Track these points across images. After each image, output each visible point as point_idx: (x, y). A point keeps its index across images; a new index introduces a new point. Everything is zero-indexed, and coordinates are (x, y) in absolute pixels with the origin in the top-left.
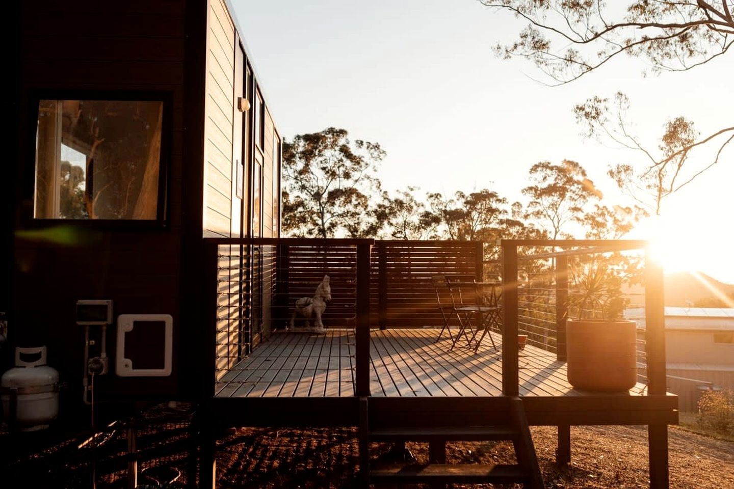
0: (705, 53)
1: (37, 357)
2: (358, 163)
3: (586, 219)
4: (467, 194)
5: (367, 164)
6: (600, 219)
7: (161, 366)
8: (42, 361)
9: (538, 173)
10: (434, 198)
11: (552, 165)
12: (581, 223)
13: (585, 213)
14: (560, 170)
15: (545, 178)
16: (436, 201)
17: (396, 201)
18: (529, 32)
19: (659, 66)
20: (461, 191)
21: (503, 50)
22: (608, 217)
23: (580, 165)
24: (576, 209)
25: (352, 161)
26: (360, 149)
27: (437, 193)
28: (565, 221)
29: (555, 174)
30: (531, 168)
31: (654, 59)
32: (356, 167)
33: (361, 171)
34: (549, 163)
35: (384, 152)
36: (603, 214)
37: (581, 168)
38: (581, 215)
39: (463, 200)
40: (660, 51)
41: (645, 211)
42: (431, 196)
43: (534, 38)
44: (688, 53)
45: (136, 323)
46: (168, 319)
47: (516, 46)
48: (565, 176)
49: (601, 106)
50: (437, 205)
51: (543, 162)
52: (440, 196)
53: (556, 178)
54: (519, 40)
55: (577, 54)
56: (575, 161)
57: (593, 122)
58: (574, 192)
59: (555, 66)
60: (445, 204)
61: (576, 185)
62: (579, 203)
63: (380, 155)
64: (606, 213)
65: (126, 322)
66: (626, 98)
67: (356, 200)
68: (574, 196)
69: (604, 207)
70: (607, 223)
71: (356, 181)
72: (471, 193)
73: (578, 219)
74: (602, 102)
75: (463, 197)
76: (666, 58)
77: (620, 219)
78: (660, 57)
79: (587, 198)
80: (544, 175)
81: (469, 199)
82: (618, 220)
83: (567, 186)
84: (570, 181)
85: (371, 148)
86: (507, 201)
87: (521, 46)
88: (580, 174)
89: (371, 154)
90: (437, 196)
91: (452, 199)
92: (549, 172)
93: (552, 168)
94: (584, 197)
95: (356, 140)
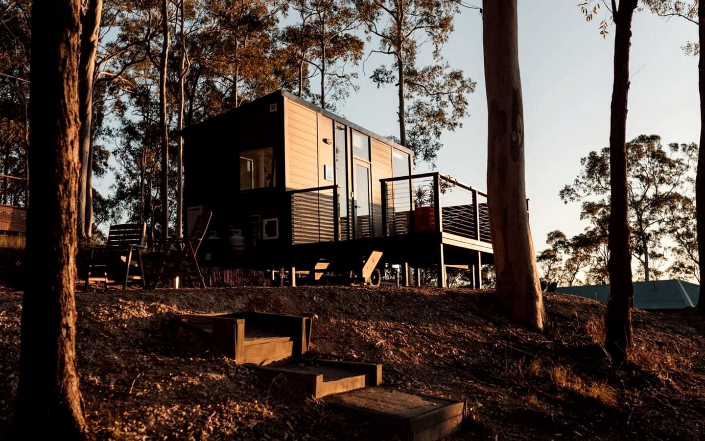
1: (238, 232)
7: (275, 236)
8: (240, 234)
46: (276, 219)
65: (265, 222)
95: (669, 143)
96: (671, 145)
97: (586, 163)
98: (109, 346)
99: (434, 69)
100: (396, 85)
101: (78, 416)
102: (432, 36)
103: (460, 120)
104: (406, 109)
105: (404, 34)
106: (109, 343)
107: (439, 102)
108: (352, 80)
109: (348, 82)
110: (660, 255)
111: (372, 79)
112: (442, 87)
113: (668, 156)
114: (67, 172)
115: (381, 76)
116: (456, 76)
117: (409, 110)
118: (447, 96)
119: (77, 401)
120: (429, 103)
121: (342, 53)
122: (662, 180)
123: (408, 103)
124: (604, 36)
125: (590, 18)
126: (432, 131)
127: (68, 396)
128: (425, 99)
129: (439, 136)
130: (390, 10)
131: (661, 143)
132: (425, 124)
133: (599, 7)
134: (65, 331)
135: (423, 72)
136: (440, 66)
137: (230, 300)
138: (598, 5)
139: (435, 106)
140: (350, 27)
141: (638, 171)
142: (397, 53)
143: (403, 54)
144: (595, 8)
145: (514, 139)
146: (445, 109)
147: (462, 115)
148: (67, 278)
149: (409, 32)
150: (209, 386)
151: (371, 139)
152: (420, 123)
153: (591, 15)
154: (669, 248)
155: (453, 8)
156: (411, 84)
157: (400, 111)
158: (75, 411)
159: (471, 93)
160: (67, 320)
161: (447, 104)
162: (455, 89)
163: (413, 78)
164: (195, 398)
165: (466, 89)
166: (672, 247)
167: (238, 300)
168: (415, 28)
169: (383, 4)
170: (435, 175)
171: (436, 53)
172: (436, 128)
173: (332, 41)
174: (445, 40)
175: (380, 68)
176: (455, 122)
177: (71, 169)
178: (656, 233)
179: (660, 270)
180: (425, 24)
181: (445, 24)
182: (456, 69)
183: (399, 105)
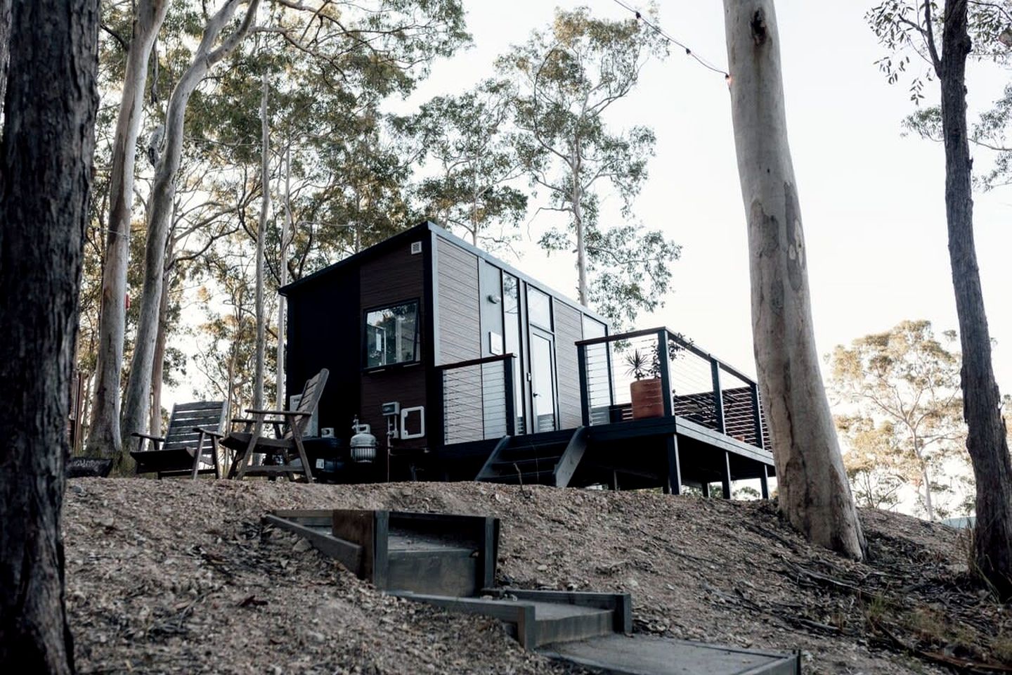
1: (364, 429)
7: (420, 432)
8: (367, 431)
45: (409, 413)
46: (422, 408)
65: (405, 413)
95: (943, 331)
96: (946, 333)
97: (831, 361)
98: (147, 554)
99: (623, 232)
100: (574, 251)
101: (58, 662)
102: (619, 188)
103: (659, 298)
104: (588, 283)
105: (583, 183)
106: (146, 551)
107: (632, 274)
108: (513, 243)
109: (509, 248)
110: (945, 487)
111: (540, 245)
112: (635, 255)
113: (944, 347)
114: (69, 178)
115: (551, 241)
116: (654, 239)
117: (592, 284)
118: (642, 265)
119: (55, 629)
120: (619, 275)
121: (498, 212)
122: (939, 383)
123: (590, 277)
124: (917, 103)
125: (893, 79)
126: (624, 313)
127: (39, 619)
128: (613, 270)
129: (633, 318)
130: (562, 154)
131: (933, 330)
132: (614, 303)
133: (908, 61)
134: (44, 485)
135: (610, 235)
136: (631, 226)
137: (359, 496)
138: (907, 59)
139: (627, 280)
140: (509, 177)
141: (902, 369)
142: (575, 210)
143: (582, 211)
144: (902, 64)
145: (792, 257)
146: (640, 284)
147: (663, 290)
148: (55, 378)
149: (589, 181)
150: (328, 624)
151: (553, 299)
152: (607, 301)
153: (896, 75)
154: (956, 476)
155: (646, 150)
156: (593, 252)
157: (580, 284)
158: (50, 651)
159: (674, 260)
160: (49, 461)
161: (643, 277)
162: (652, 256)
163: (595, 245)
164: (301, 643)
165: (669, 255)
166: (961, 475)
167: (372, 495)
168: (596, 177)
169: (553, 147)
170: (661, 331)
171: (626, 210)
172: (630, 308)
173: (485, 197)
174: (637, 192)
175: (549, 231)
176: (655, 300)
177: (77, 174)
178: (937, 456)
179: (945, 508)
180: (609, 171)
181: (636, 171)
182: (654, 230)
183: (578, 278)
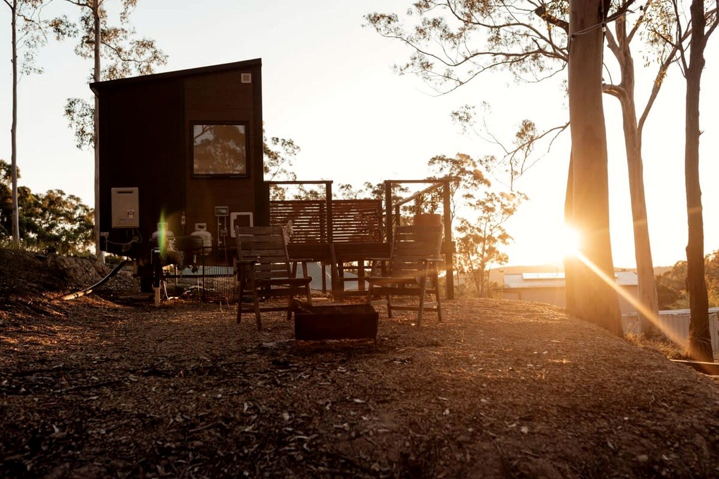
0: (551, 69)
2: (276, 158)
3: (477, 204)
4: (374, 184)
5: (283, 159)
6: (489, 205)
9: (436, 165)
10: (345, 188)
11: (447, 157)
12: (473, 208)
13: (477, 199)
14: (454, 162)
15: (441, 169)
16: (347, 192)
17: (311, 192)
18: (417, 56)
19: (518, 78)
20: (369, 181)
21: (398, 69)
22: (495, 202)
23: (471, 158)
24: (468, 196)
25: (269, 157)
26: (276, 146)
27: (347, 184)
28: (460, 207)
29: (450, 165)
30: (429, 160)
31: (514, 73)
32: (273, 162)
33: (279, 166)
34: (444, 156)
35: (298, 147)
36: (491, 200)
37: (472, 160)
38: (473, 201)
39: (371, 190)
40: (518, 67)
41: (525, 196)
42: (343, 187)
43: (421, 60)
44: (539, 69)
45: (238, 216)
47: (408, 66)
48: (459, 167)
49: (470, 112)
50: (348, 195)
51: (439, 155)
52: (351, 187)
53: (451, 169)
54: (410, 62)
55: (453, 72)
56: (467, 153)
57: (465, 124)
58: (466, 181)
59: (437, 81)
60: (355, 194)
61: (467, 174)
62: (471, 191)
63: (295, 150)
64: (494, 199)
66: (489, 106)
67: (274, 192)
68: (466, 184)
69: (493, 194)
70: (496, 208)
71: (274, 174)
72: (378, 183)
73: (471, 205)
74: (471, 109)
75: (371, 187)
76: (524, 73)
77: (506, 204)
78: (519, 71)
79: (478, 186)
80: (441, 167)
81: (376, 189)
82: (504, 205)
83: (460, 176)
84: (463, 171)
85: (286, 145)
86: (409, 190)
87: (412, 66)
88: (471, 165)
89: (286, 150)
90: (348, 186)
91: (361, 189)
92: (444, 163)
93: (447, 161)
94: (476, 185)
